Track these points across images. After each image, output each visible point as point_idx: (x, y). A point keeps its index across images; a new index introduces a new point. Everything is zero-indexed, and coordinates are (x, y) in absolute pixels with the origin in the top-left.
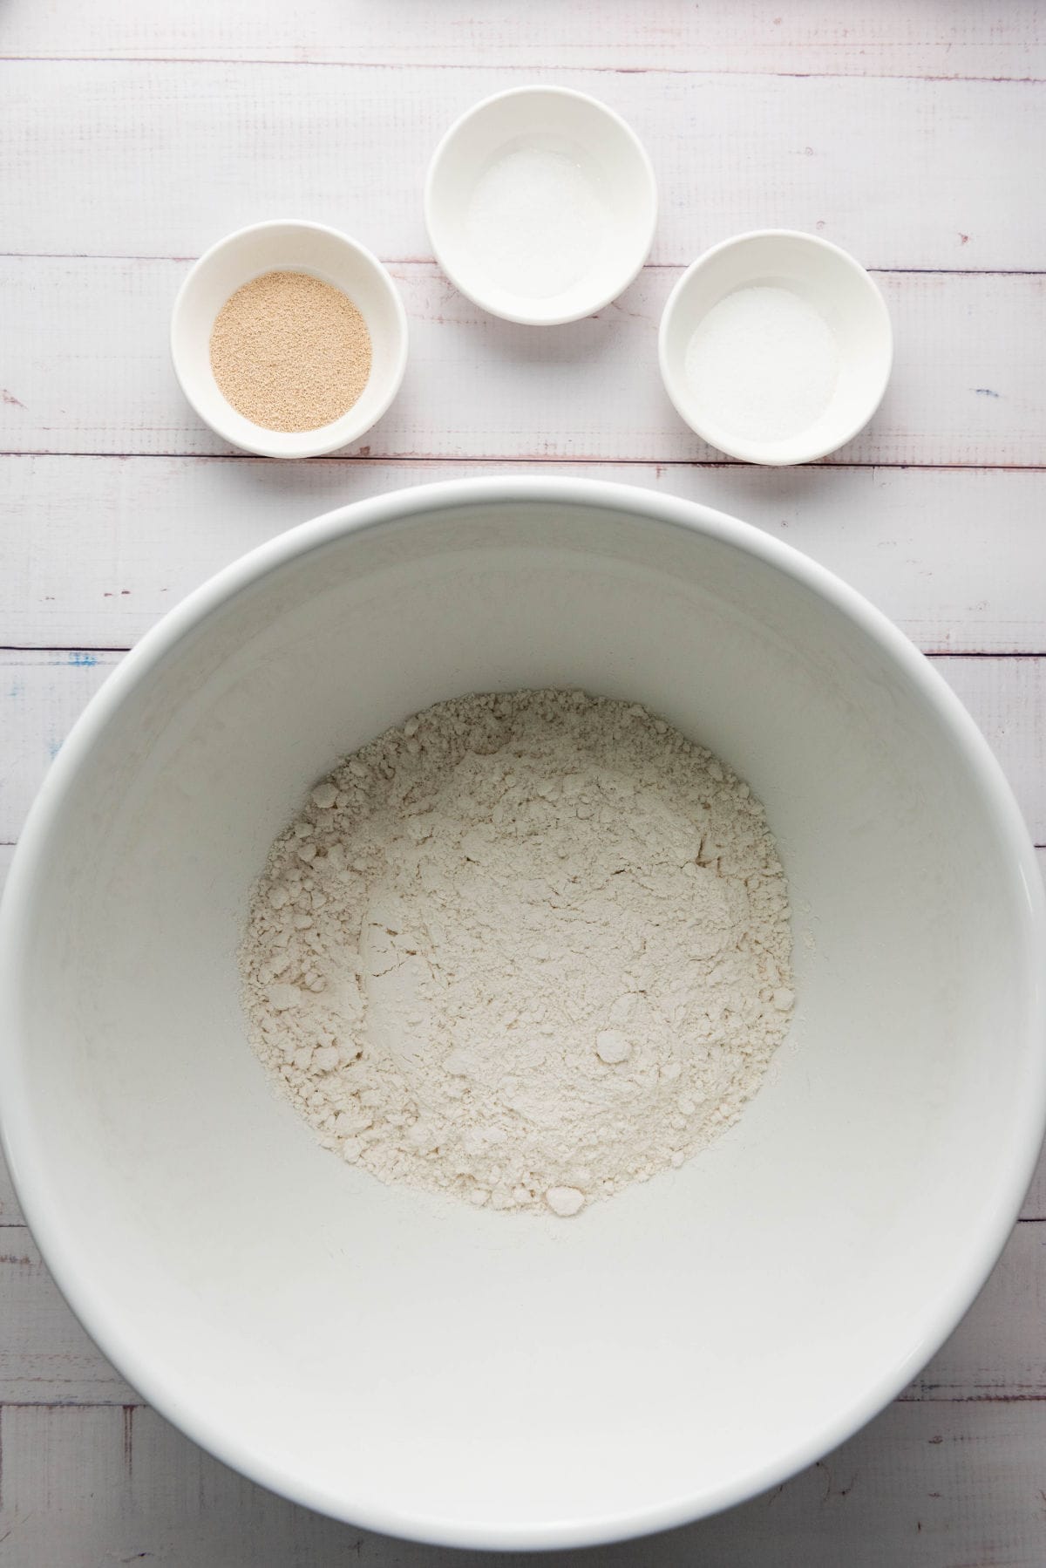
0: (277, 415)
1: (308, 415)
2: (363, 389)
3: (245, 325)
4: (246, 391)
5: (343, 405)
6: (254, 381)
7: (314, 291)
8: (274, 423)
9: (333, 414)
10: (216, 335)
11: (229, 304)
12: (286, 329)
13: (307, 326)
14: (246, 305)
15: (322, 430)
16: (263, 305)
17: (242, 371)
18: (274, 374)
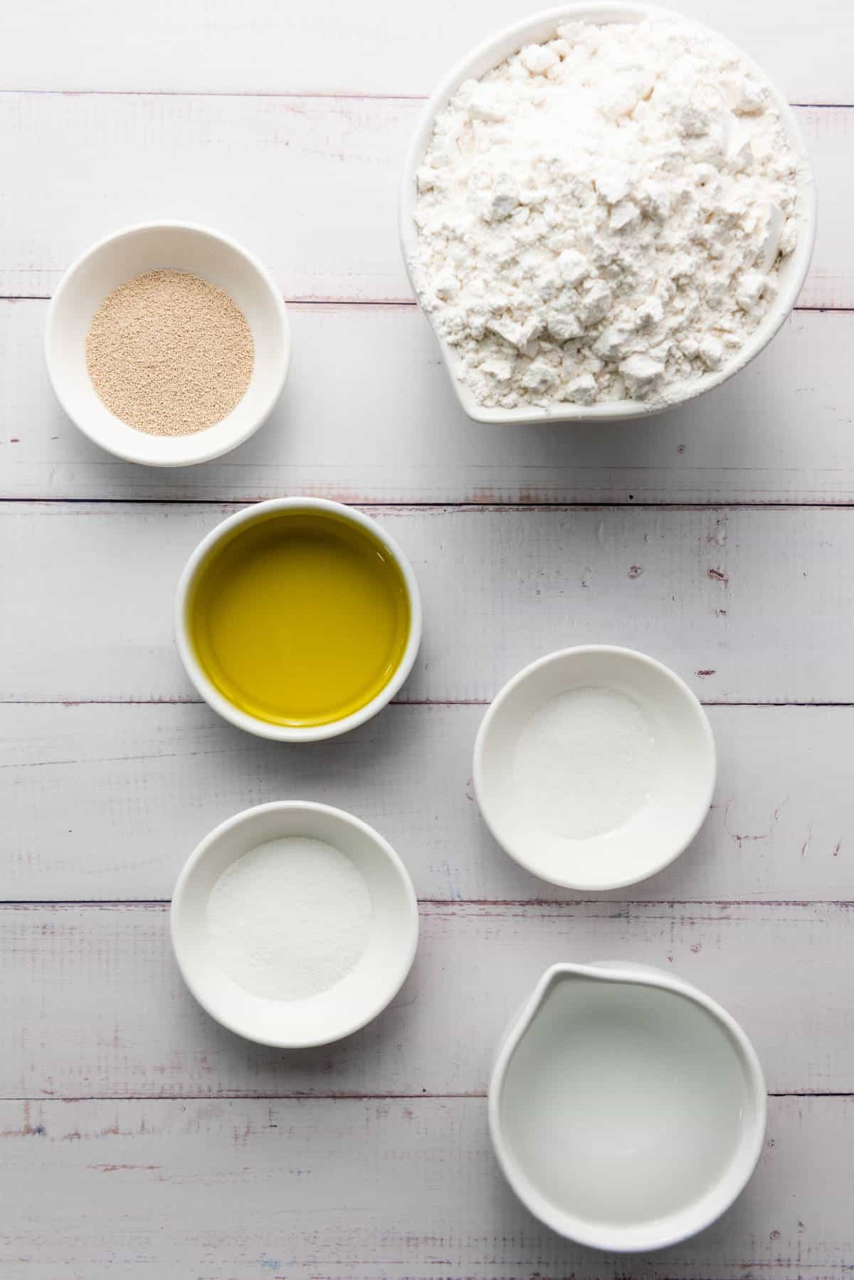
0: (153, 417)
1: (185, 419)
2: (243, 393)
3: (122, 325)
4: (122, 393)
5: (222, 408)
6: (129, 381)
7: (196, 291)
8: (150, 426)
9: (212, 418)
10: (94, 333)
11: (107, 302)
12: (166, 330)
13: (187, 327)
14: (125, 304)
15: (199, 434)
16: (143, 304)
17: (118, 371)
18: (151, 375)
